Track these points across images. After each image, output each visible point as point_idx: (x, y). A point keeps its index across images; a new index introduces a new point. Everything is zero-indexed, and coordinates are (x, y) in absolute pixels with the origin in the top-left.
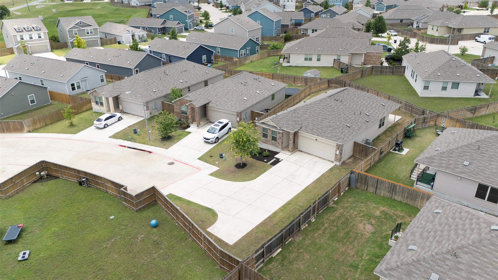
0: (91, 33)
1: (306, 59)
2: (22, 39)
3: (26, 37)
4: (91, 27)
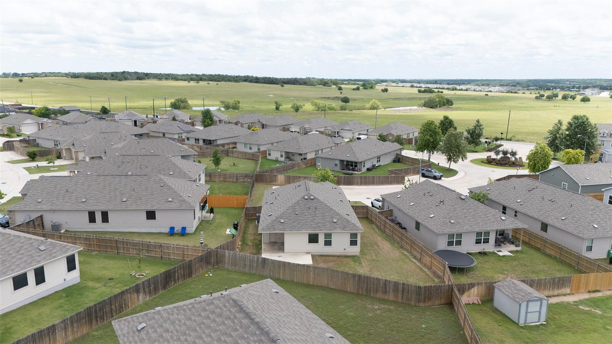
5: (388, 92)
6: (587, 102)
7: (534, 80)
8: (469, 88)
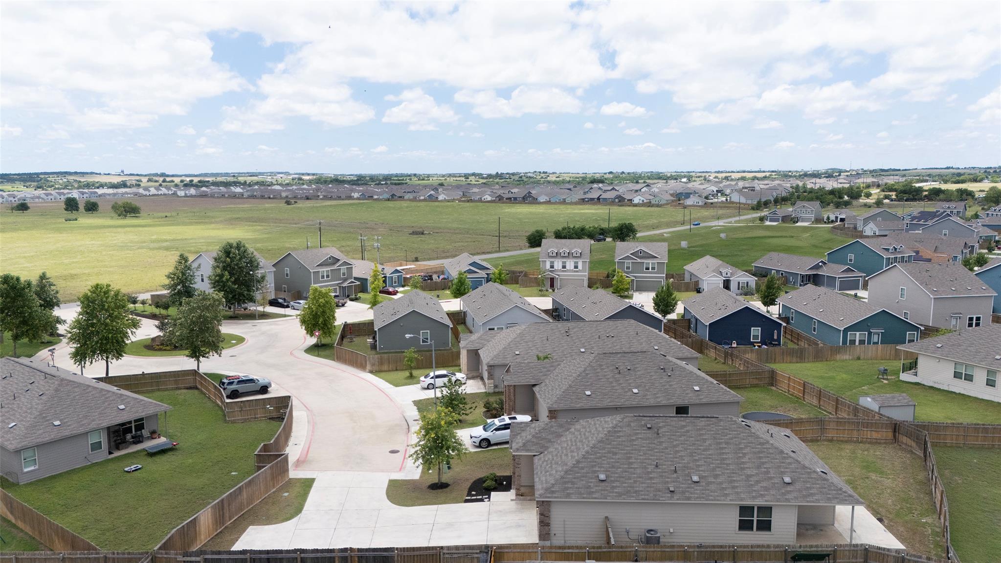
0: (653, 268)
1: (957, 375)
2: (552, 267)
3: (558, 265)
4: (655, 259)
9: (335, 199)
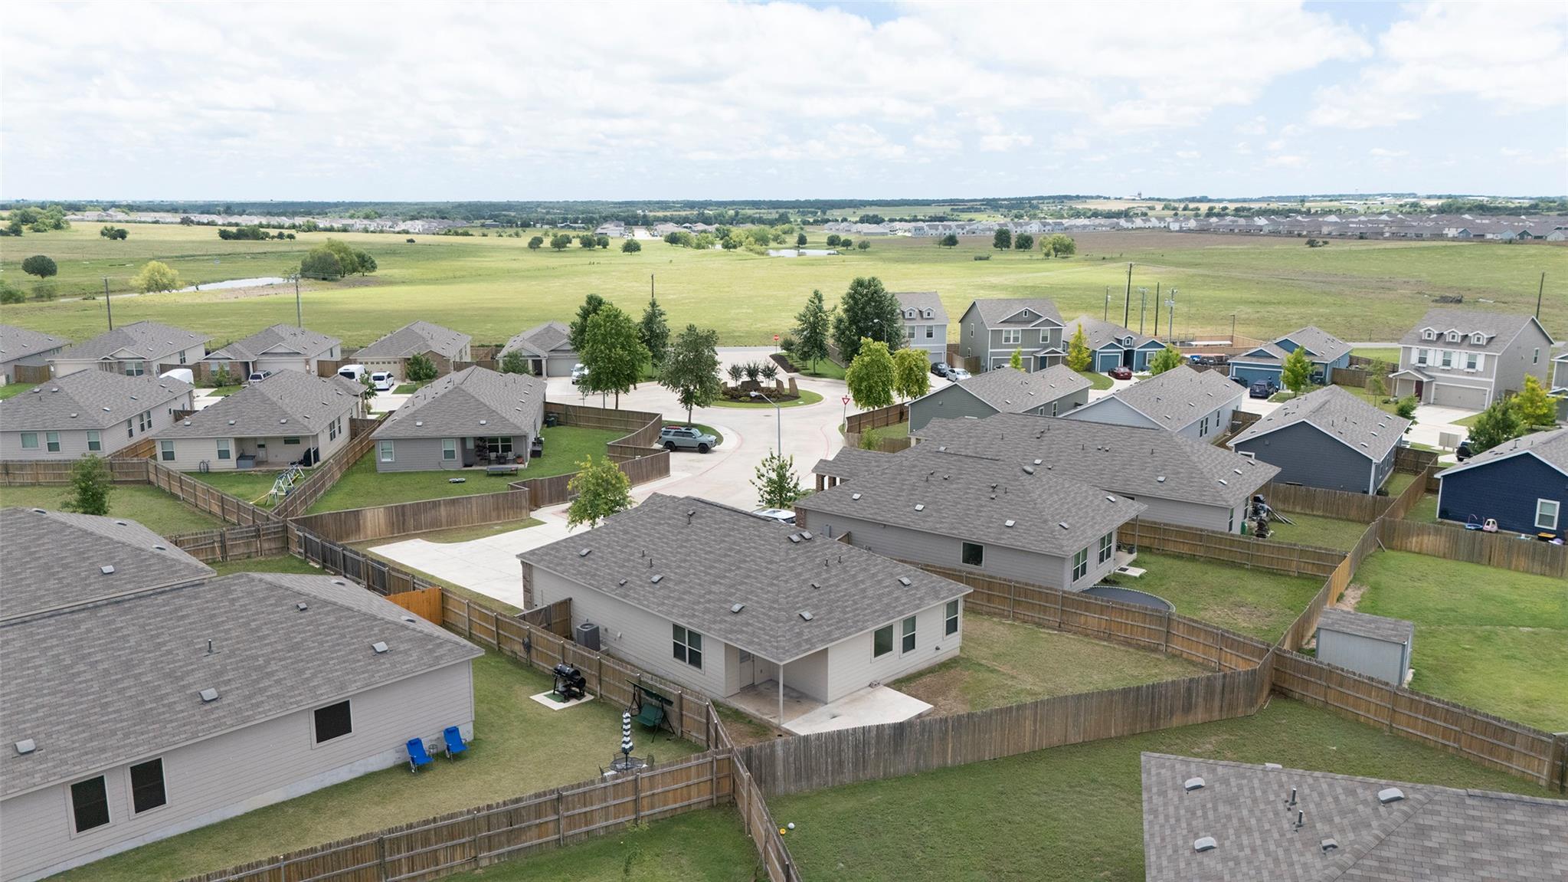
2: (1422, 360)
3: (1435, 357)
5: (129, 237)
6: (636, 253)
7: (470, 204)
8: (349, 225)
9: (1411, 239)
